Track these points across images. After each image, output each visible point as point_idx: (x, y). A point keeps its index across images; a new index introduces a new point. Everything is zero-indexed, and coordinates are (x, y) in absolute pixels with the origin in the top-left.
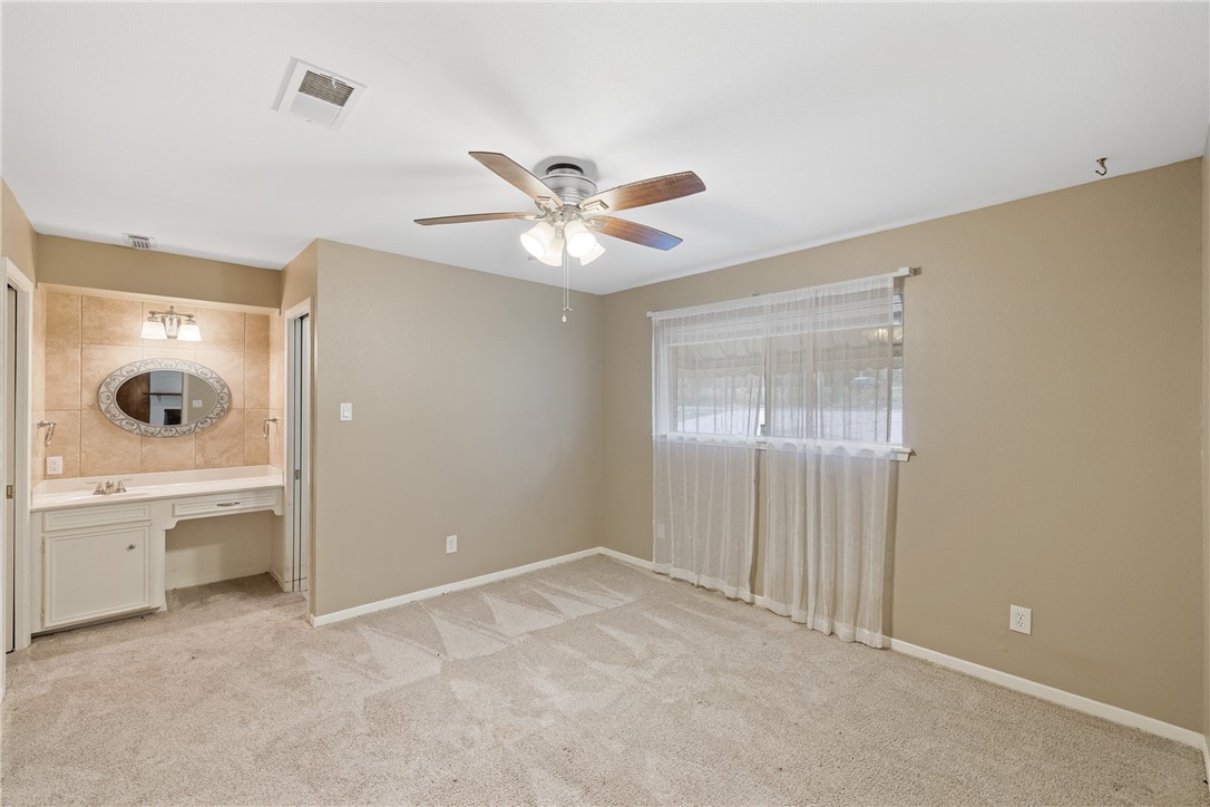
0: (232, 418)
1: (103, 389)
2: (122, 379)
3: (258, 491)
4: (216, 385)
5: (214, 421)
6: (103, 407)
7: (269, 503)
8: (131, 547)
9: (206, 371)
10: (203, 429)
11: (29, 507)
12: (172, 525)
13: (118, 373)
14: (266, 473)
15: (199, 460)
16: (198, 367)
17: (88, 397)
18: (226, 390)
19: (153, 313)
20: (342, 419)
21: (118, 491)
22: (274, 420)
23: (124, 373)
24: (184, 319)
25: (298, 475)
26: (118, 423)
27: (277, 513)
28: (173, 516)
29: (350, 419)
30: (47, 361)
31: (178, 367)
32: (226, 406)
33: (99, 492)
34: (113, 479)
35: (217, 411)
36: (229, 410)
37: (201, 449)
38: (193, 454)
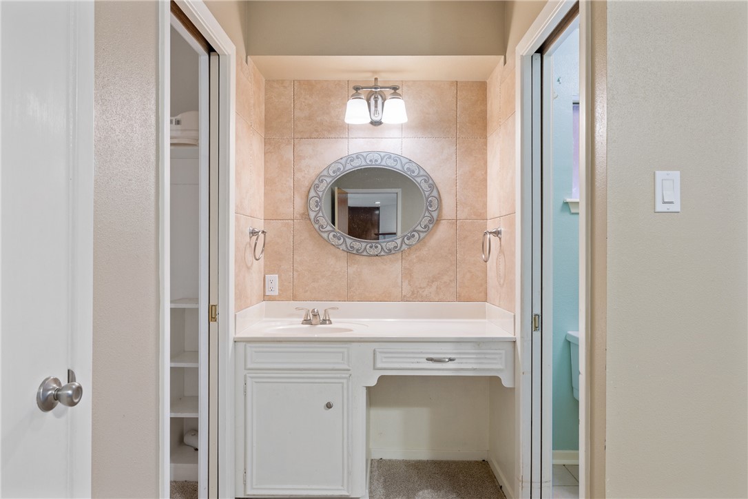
0: (443, 231)
1: (312, 193)
2: (329, 180)
3: (480, 343)
4: (424, 186)
5: (422, 235)
6: (312, 215)
7: (495, 365)
8: (329, 406)
9: (414, 167)
10: (410, 246)
11: (232, 335)
12: (373, 382)
13: (325, 173)
14: (482, 315)
15: (407, 290)
16: (404, 161)
17: (299, 203)
18: (435, 193)
19: (357, 89)
20: (660, 207)
21: (324, 322)
22: (497, 233)
23: (332, 174)
24: (388, 92)
25: (537, 322)
26: (325, 235)
27: (506, 383)
28: (375, 368)
29: (676, 207)
30: (266, 162)
31: (384, 163)
32: (435, 214)
33: (307, 322)
34: (320, 307)
35: (425, 221)
36: (438, 220)
37: (408, 274)
38: (399, 280)
